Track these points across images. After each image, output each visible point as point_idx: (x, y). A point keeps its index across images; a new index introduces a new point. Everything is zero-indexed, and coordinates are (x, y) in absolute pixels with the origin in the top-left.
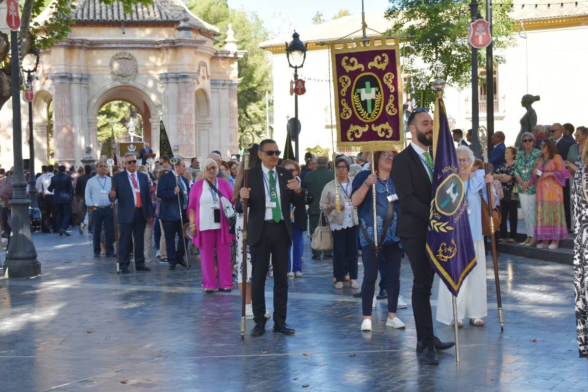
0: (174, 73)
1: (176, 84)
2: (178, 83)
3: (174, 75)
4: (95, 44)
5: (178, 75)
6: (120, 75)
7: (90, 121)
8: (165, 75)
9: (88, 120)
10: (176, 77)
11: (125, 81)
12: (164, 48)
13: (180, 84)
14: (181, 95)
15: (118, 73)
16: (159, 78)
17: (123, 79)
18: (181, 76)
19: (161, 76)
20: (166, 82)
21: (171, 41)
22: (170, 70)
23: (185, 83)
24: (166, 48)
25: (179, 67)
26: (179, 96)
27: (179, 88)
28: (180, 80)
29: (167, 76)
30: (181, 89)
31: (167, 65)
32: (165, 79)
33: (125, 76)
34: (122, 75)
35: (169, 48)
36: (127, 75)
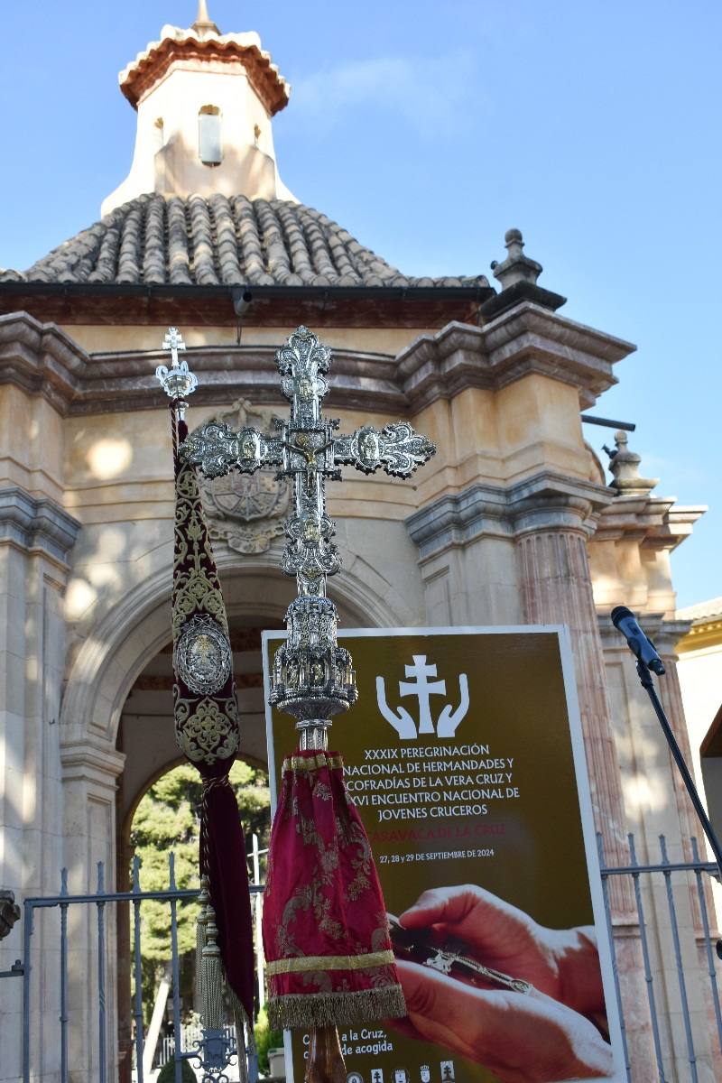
0: (498, 492)
1: (506, 547)
2: (514, 541)
3: (495, 500)
4: (108, 378)
5: (515, 498)
6: (227, 518)
7: (72, 751)
8: (449, 507)
9: (63, 746)
10: (511, 508)
11: (252, 543)
12: (436, 390)
13: (528, 541)
14: (538, 593)
15: (221, 505)
16: (415, 536)
17: (241, 535)
18: (531, 497)
19: (423, 523)
20: (457, 542)
21: (476, 341)
22: (473, 484)
23: (553, 534)
24: (447, 388)
25: (515, 466)
26: (529, 600)
27: (526, 564)
28: (527, 525)
29: (458, 513)
30: (535, 565)
31: (456, 468)
32: (448, 531)
33: (255, 522)
34: (237, 515)
35: (463, 380)
36: (264, 513)
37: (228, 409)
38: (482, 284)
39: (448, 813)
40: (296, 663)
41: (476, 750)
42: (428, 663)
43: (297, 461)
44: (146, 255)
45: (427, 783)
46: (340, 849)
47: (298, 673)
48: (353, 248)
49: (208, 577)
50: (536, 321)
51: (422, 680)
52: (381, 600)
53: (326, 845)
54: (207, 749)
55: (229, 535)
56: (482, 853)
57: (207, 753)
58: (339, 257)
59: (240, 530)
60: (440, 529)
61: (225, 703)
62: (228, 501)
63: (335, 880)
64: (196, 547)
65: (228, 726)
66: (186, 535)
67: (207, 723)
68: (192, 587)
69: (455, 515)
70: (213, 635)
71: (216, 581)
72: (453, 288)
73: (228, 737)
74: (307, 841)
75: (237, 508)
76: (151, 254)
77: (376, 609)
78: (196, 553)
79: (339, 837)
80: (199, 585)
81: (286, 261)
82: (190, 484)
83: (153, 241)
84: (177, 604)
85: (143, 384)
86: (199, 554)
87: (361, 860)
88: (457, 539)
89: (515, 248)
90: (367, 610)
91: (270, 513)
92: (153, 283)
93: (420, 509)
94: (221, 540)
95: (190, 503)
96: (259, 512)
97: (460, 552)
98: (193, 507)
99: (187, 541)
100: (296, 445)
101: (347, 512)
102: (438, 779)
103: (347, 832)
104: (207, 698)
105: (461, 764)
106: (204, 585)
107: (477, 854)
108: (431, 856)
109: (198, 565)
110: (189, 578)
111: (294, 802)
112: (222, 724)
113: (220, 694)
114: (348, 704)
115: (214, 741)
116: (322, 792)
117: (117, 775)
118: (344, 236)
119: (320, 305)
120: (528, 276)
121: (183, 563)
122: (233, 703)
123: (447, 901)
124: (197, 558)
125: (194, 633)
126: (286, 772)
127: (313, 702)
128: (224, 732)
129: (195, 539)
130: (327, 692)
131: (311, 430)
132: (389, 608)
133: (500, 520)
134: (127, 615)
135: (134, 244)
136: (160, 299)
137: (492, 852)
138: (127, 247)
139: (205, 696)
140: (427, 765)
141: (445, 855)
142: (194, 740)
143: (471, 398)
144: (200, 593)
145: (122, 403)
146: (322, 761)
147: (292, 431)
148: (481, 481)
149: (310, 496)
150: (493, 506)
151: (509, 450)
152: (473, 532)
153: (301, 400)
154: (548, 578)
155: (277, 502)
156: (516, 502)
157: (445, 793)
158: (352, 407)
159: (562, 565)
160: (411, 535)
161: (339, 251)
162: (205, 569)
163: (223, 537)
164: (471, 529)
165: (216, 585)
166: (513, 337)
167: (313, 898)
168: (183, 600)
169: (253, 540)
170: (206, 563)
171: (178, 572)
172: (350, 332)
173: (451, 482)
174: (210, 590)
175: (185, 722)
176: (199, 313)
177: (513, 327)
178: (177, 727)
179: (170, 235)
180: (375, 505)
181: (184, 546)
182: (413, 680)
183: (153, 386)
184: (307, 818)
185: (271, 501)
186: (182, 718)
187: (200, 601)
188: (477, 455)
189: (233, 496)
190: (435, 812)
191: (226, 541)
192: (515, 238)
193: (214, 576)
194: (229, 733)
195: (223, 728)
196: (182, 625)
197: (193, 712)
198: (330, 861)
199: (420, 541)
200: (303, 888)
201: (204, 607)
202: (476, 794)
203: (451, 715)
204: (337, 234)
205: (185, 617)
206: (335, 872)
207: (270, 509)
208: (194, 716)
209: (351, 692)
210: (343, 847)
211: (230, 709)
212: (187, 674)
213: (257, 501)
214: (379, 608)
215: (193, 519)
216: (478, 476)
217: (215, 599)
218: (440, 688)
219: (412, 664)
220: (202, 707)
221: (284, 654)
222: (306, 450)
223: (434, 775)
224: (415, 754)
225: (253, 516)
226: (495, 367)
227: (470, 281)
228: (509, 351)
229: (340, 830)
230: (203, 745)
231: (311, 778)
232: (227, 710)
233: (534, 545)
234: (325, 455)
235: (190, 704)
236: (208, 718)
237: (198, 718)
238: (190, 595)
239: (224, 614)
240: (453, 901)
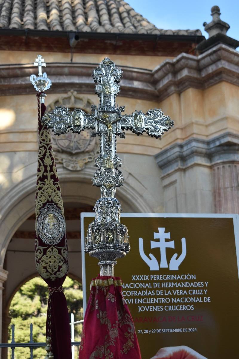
0: (203, 142)
1: (206, 171)
2: (211, 167)
3: (202, 147)
5: (212, 146)
6: (63, 152)
8: (177, 149)
10: (210, 151)
11: (76, 165)
12: (173, 88)
13: (218, 168)
14: (222, 195)
15: (60, 145)
16: (160, 164)
17: (70, 160)
18: (221, 145)
19: (164, 157)
20: (181, 167)
21: (194, 64)
22: (190, 138)
23: (231, 165)
24: (178, 87)
25: (212, 129)
26: (217, 199)
27: (217, 180)
28: (218, 160)
29: (182, 152)
30: (221, 181)
31: (182, 129)
32: (177, 161)
33: (77, 154)
34: (69, 150)
35: (187, 84)
36: (82, 150)
37: (65, 96)
38: (198, 34)
39: (174, 309)
40: (99, 231)
41: (189, 277)
42: (166, 232)
43: (102, 127)
44: (25, 14)
45: (164, 293)
46: (119, 327)
47: (100, 237)
48: (132, 13)
49: (54, 184)
50: (225, 54)
51: (162, 240)
52: (141, 196)
53: (112, 325)
54: (51, 272)
55: (64, 160)
56: (190, 330)
57: (51, 274)
58: (125, 18)
59: (70, 158)
60: (173, 160)
61: (61, 249)
62: (64, 143)
63: (116, 343)
64: (49, 169)
65: (63, 261)
66: (43, 162)
67: (52, 259)
68: (46, 190)
69: (181, 154)
70: (56, 214)
71: (59, 187)
72: (183, 36)
73: (62, 266)
74: (102, 322)
75: (68, 147)
76: (28, 14)
77: (138, 201)
78: (49, 172)
79: (118, 321)
80: (49, 189)
81: (97, 19)
82: (46, 136)
83: (28, 7)
84: (38, 198)
85: (22, 81)
86: (50, 172)
87: (129, 333)
88: (181, 166)
89: (216, 15)
90: (134, 201)
91: (85, 150)
92: (29, 29)
93: (163, 149)
94: (60, 163)
95: (46, 146)
96: (80, 149)
97: (182, 173)
98: (48, 148)
99: (44, 165)
100: (102, 119)
101: (125, 150)
102: (169, 291)
103: (123, 318)
104: (52, 246)
105: (181, 284)
106: (52, 188)
107: (188, 330)
108: (164, 331)
109: (49, 178)
110: (44, 184)
111: (96, 302)
112: (60, 260)
113: (59, 245)
114: (125, 253)
115: (55, 268)
116: (110, 298)
117: (3, 282)
118: (127, 7)
119: (114, 42)
120: (222, 30)
121: (42, 177)
122: (65, 249)
123: (172, 354)
124: (49, 174)
125: (46, 213)
126: (92, 287)
127: (108, 252)
128: (61, 264)
129: (48, 165)
130: (114, 247)
131: (110, 112)
132: (145, 201)
133: (204, 157)
134: (10, 200)
135: (19, 8)
136: (32, 37)
137: (196, 330)
138: (15, 10)
139: (50, 246)
140: (164, 284)
141: (171, 330)
142: (45, 268)
143: (191, 93)
144: (50, 193)
145: (11, 91)
146: (111, 282)
147: (100, 112)
148: (195, 136)
149: (109, 146)
150: (200, 150)
151: (210, 120)
152: (190, 163)
153: (105, 96)
154: (228, 188)
155: (89, 144)
156: (212, 148)
157: (172, 299)
158: (129, 96)
159: (235, 181)
160: (158, 163)
161: (125, 15)
162: (53, 180)
163: (61, 161)
164: (188, 161)
165: (58, 189)
166: (214, 62)
167: (104, 352)
168: (41, 196)
169: (76, 164)
170: (53, 177)
171: (39, 181)
172: (129, 57)
173: (179, 136)
174: (55, 191)
175: (40, 259)
176: (52, 45)
177: (214, 57)
178: (37, 260)
179: (38, 4)
180: (140, 147)
181: (42, 168)
182: (158, 240)
183: (27, 82)
184: (102, 311)
185: (86, 144)
186: (39, 256)
187: (50, 196)
188: (192, 123)
189: (66, 140)
190: (167, 308)
191: (62, 163)
192: (216, 11)
193: (57, 184)
194: (63, 265)
195: (60, 262)
196: (40, 208)
197: (45, 253)
198: (114, 333)
199: (162, 166)
200: (100, 347)
201: (52, 200)
202: (188, 300)
203: (177, 259)
204: (124, 6)
205: (42, 205)
206: (116, 339)
207: (85, 148)
208: (45, 256)
209: (127, 247)
210: (121, 326)
211: (64, 253)
212: (42, 234)
213: (79, 143)
214: (140, 200)
215: (48, 154)
216: (193, 134)
217: (58, 196)
218: (171, 245)
219: (158, 232)
220: (50, 251)
221: (93, 226)
222: (107, 122)
223: (167, 289)
224: (158, 278)
225: (76, 151)
226: (203, 78)
227: (192, 32)
228: (211, 69)
229: (119, 317)
230: (50, 270)
231: (105, 291)
232: (62, 253)
233: (221, 170)
234: (117, 124)
235: (44, 249)
236: (52, 257)
237: (47, 257)
238: (45, 194)
239: (62, 204)
240: (175, 354)
